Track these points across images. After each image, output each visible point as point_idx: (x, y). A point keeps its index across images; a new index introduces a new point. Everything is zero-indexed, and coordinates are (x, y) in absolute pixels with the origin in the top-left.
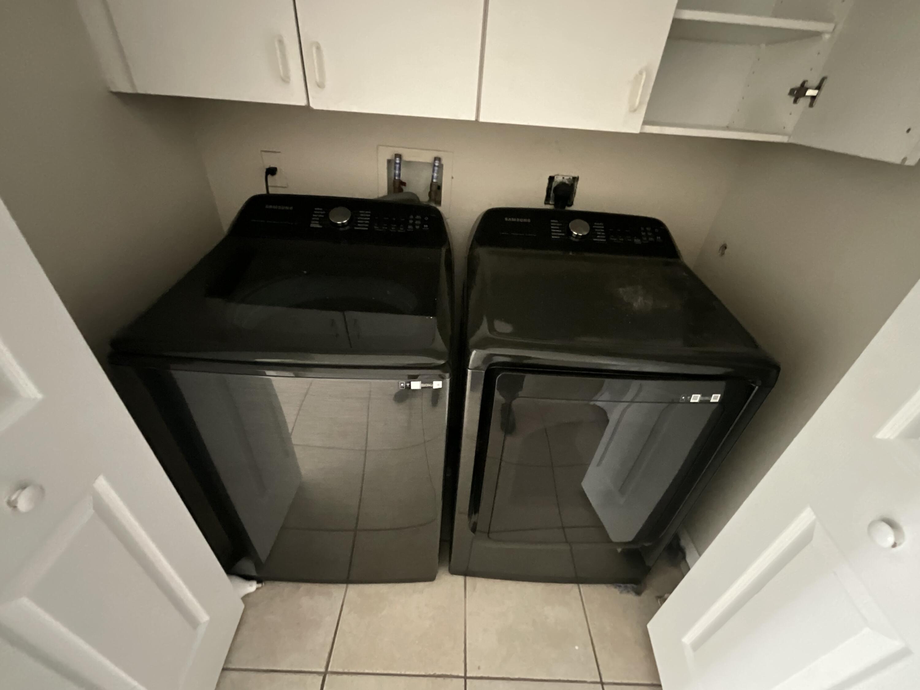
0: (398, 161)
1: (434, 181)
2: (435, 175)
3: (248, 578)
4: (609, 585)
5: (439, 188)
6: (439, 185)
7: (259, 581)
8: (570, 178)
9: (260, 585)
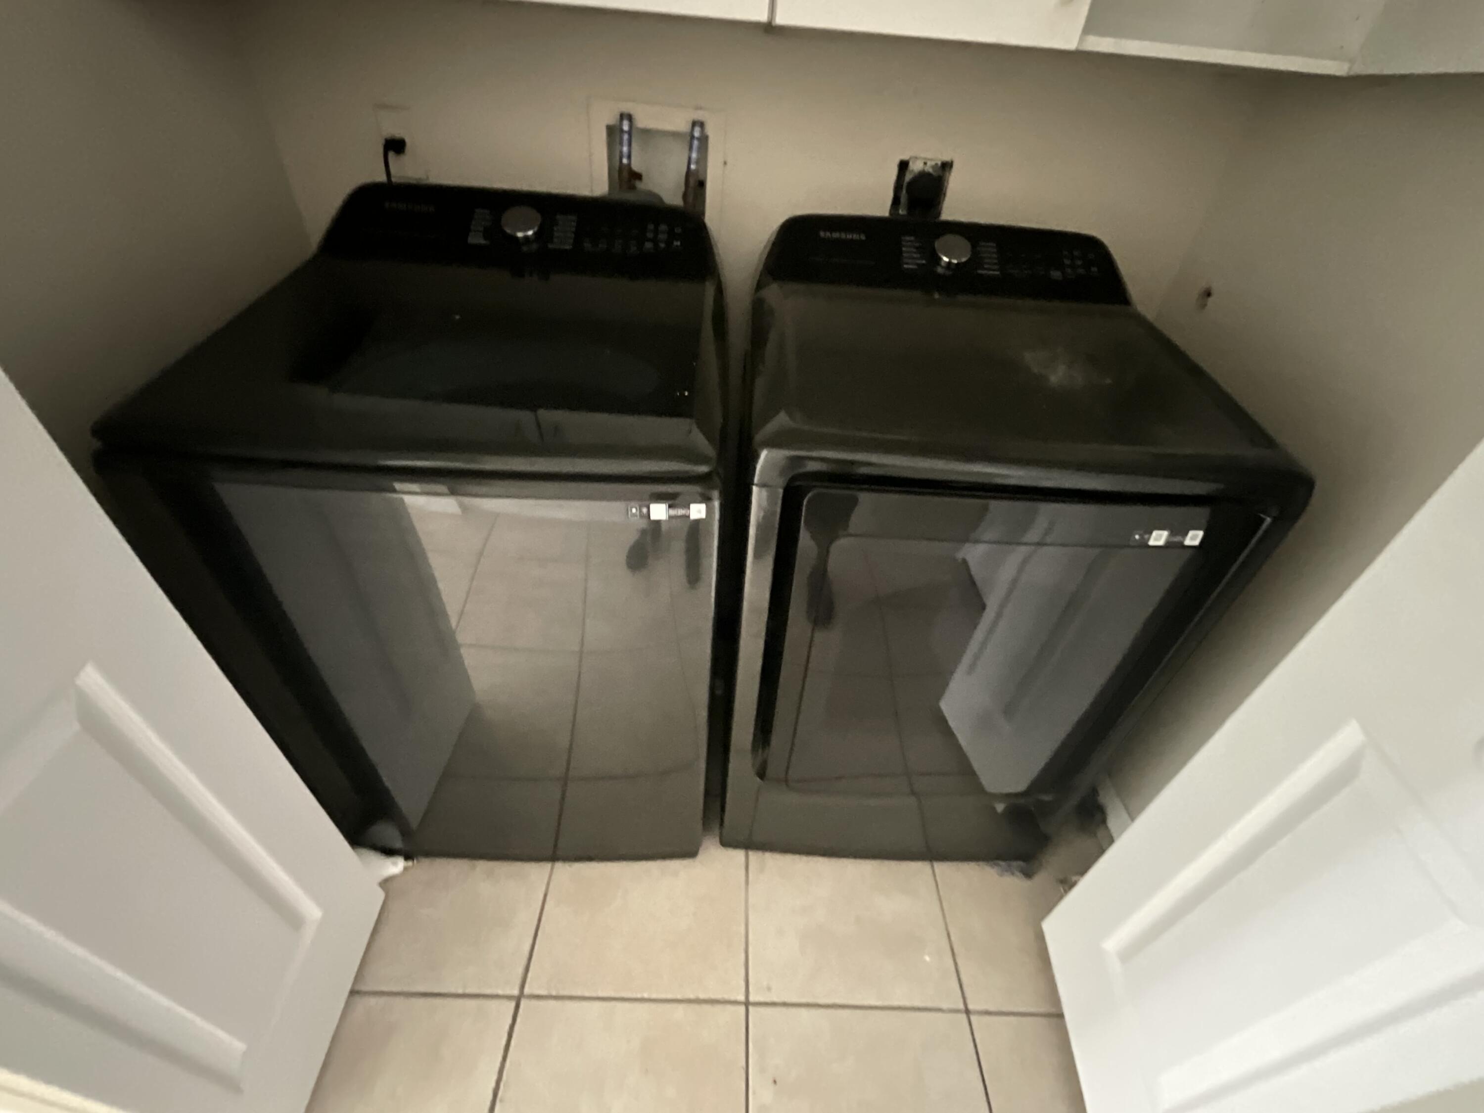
0: (626, 127)
1: (693, 167)
2: (694, 155)
3: (389, 852)
4: (981, 863)
5: (702, 184)
6: (701, 178)
7: (408, 857)
8: (936, 164)
9: (410, 863)
